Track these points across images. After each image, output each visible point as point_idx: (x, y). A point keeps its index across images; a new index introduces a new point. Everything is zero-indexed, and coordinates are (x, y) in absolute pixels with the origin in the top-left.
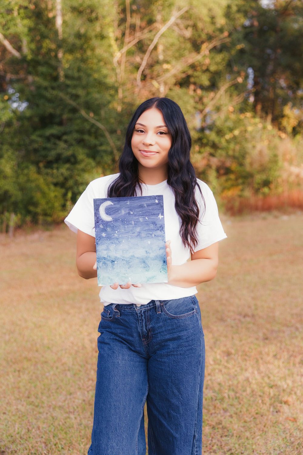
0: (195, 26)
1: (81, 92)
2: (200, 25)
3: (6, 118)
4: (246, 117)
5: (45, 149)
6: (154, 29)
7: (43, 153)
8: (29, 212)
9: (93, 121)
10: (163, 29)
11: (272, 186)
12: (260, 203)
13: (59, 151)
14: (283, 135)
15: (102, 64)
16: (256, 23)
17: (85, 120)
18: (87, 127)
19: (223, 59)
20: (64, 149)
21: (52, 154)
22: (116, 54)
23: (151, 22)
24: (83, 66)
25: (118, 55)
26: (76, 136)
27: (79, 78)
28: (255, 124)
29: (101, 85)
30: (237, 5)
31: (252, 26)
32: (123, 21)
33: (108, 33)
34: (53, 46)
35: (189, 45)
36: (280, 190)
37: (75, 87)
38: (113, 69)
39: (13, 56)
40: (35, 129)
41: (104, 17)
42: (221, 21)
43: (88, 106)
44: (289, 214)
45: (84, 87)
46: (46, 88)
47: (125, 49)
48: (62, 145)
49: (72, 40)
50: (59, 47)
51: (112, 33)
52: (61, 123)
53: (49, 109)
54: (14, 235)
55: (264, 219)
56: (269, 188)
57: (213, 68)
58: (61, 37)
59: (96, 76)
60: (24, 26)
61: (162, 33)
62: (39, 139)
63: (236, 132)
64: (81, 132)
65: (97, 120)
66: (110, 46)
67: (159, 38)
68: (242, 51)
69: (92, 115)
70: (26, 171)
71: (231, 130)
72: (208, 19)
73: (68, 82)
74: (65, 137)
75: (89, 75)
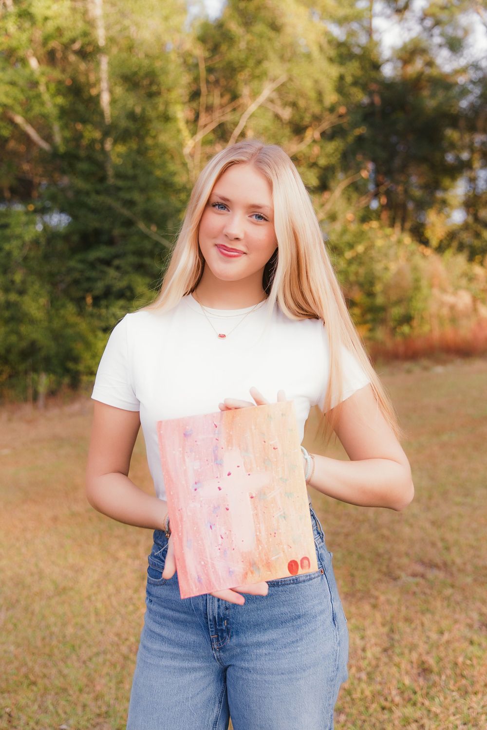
0: (294, 105)
1: (137, 196)
2: (302, 103)
3: (30, 237)
4: (371, 228)
5: (89, 279)
6: (239, 106)
7: (86, 285)
8: (67, 371)
9: (156, 238)
10: (252, 107)
11: (415, 323)
12: (401, 349)
13: (108, 281)
14: (428, 252)
15: (167, 157)
16: (377, 100)
17: (145, 237)
18: (148, 245)
19: (336, 150)
20: (115, 279)
21: (100, 286)
22: (187, 142)
23: (235, 97)
24: (140, 159)
25: (190, 144)
26: (132, 259)
27: (134, 178)
28: (387, 237)
29: (167, 186)
30: (353, 76)
31: (372, 104)
32: (195, 95)
33: (175, 113)
34: (97, 135)
35: (287, 131)
36: (426, 328)
37: (130, 189)
38: (184, 165)
39: (41, 149)
40: (74, 251)
41: (169, 90)
42: (331, 97)
43: (149, 216)
44: (443, 362)
45: (143, 190)
46: (88, 193)
47: (199, 136)
48: (112, 273)
49: (124, 123)
50: (106, 134)
51: (181, 113)
52: (111, 242)
53: (93, 222)
54: (46, 406)
55: (409, 372)
56: (411, 327)
57: (323, 162)
58: (108, 120)
59: (158, 173)
60: (55, 105)
61: (251, 113)
62: (80, 266)
63: (360, 248)
64: (140, 253)
65: (163, 236)
66: (179, 131)
67: (249, 119)
68: (360, 139)
69: (154, 228)
70: (62, 312)
71: (351, 246)
72: (312, 95)
73: (120, 183)
74: (116, 262)
75: (150, 173)
